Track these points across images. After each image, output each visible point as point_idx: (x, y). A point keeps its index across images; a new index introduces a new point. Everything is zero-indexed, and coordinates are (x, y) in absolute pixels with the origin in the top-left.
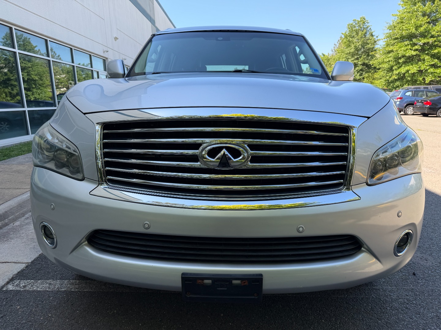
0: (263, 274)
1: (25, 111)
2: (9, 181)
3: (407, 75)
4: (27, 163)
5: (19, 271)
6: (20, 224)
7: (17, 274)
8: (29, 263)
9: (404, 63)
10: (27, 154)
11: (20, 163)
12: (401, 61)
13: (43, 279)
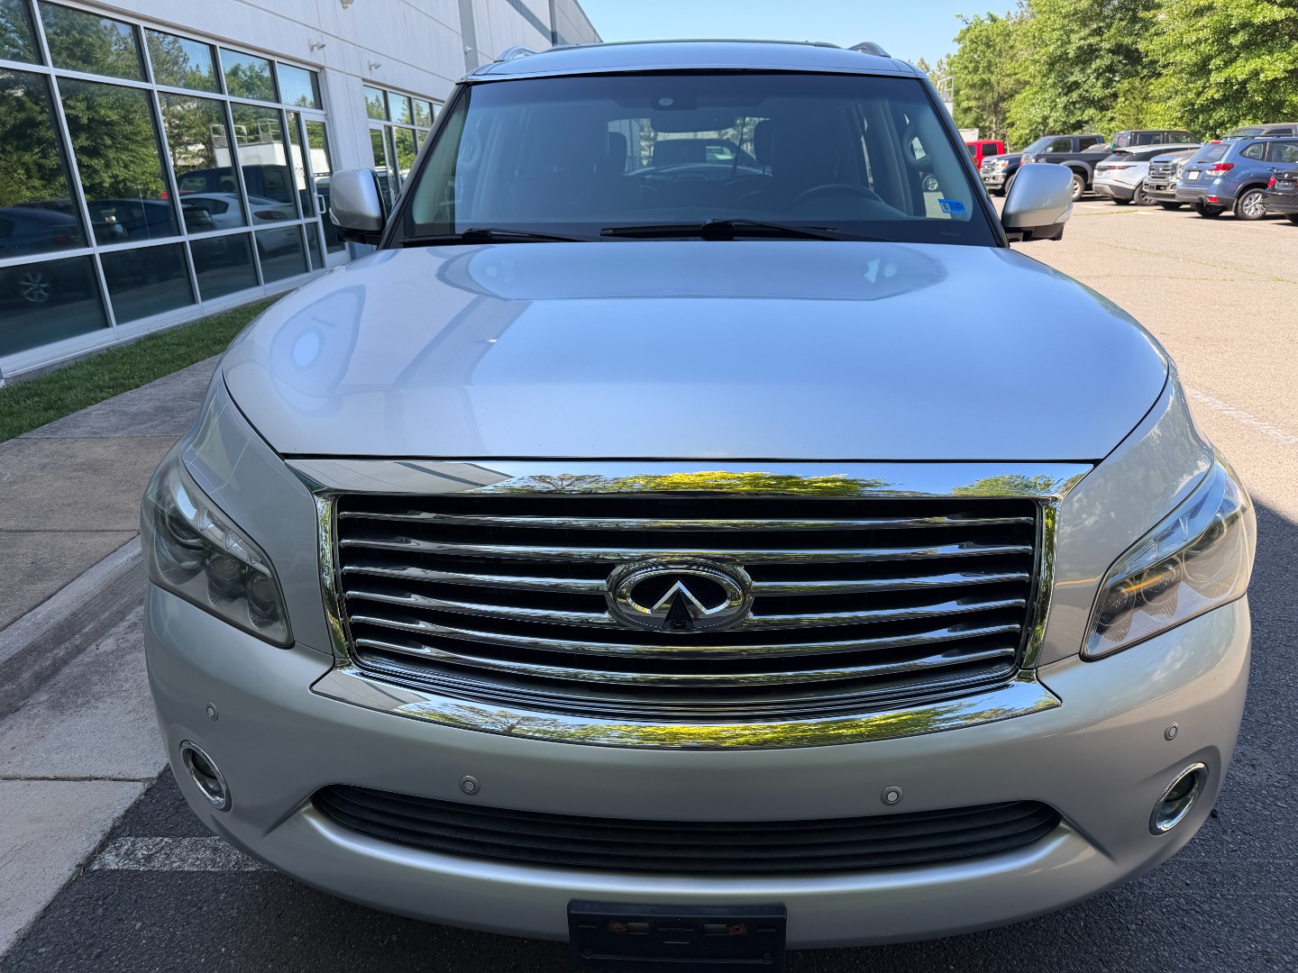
0: (788, 907)
1: (91, 257)
2: (69, 505)
3: (1251, 86)
4: (116, 435)
5: (127, 806)
6: (115, 648)
7: (124, 817)
8: (153, 779)
9: (1246, 46)
10: (112, 400)
11: (95, 433)
12: (1235, 41)
13: (194, 835)
